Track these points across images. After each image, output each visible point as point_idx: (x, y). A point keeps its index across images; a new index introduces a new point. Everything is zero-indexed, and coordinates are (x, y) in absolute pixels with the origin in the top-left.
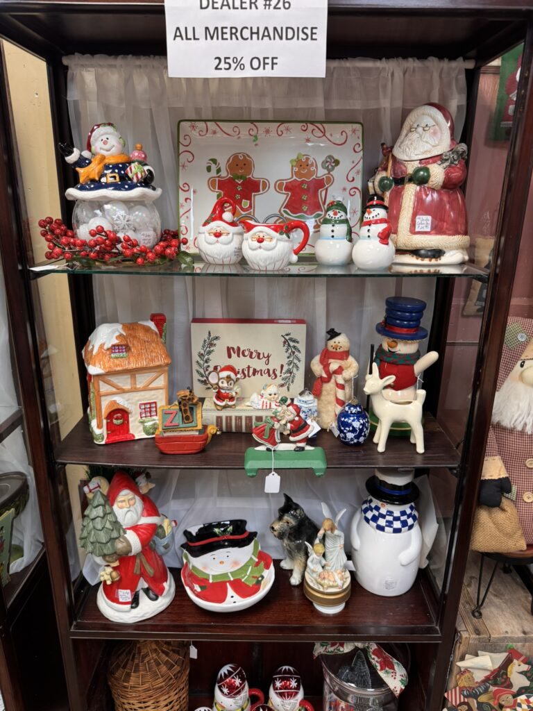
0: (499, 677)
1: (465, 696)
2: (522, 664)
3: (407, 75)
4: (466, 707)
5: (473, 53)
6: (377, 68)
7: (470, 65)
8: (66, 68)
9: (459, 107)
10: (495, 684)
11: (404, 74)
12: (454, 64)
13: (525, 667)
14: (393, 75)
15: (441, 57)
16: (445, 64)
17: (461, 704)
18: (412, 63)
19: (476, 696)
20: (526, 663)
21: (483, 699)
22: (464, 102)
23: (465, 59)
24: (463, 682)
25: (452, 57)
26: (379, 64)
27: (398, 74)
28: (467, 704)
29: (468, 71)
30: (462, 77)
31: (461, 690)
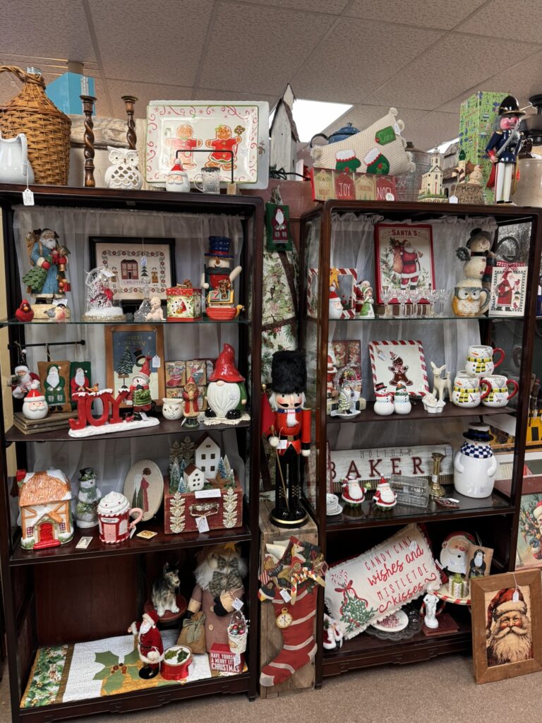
0: (287, 558)
1: (270, 576)
2: (300, 547)
3: (211, 223)
4: (271, 584)
5: (243, 212)
6: (195, 218)
7: (243, 218)
8: (14, 211)
9: (239, 239)
10: (286, 564)
11: (209, 221)
12: (234, 217)
13: (301, 549)
14: (203, 221)
15: (227, 214)
16: (230, 217)
17: (269, 582)
18: (212, 216)
19: (276, 574)
20: (301, 546)
21: (280, 575)
22: (242, 236)
23: (240, 215)
24: (268, 566)
25: (233, 214)
26: (195, 216)
27: (206, 222)
28: (272, 581)
29: (242, 221)
30: (240, 224)
31: (268, 572)
